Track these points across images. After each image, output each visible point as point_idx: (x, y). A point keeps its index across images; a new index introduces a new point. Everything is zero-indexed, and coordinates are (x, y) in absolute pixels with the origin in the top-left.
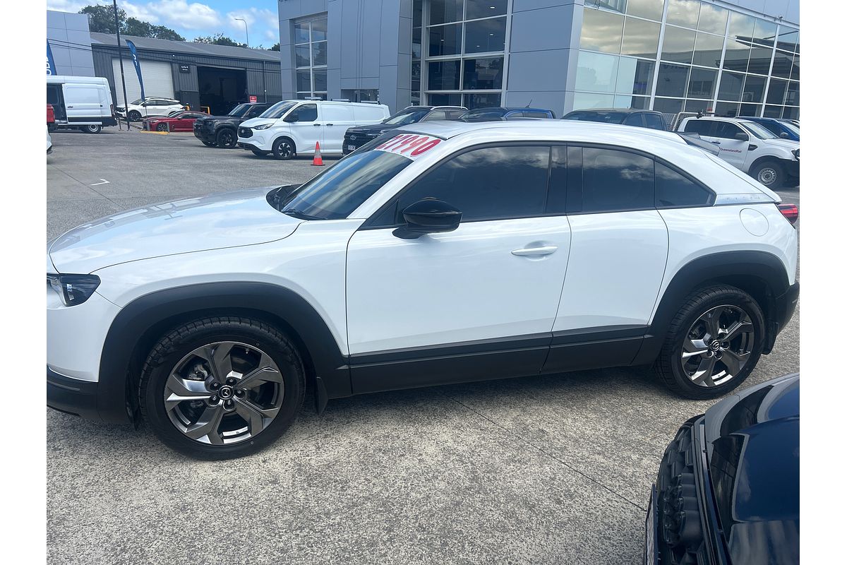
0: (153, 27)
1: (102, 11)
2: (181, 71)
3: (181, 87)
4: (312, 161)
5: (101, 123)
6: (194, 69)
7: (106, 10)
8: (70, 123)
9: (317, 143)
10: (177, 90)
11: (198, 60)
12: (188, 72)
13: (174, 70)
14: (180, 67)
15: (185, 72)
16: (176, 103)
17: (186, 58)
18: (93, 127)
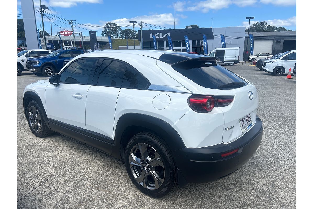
0: (276, 27)
1: (259, 24)
2: (277, 43)
3: (275, 49)
4: (286, 77)
5: (234, 62)
6: (282, 42)
7: (260, 24)
8: (224, 63)
9: (290, 68)
10: (273, 50)
11: (284, 38)
12: (280, 43)
13: (274, 42)
14: (277, 41)
15: (278, 43)
16: (271, 55)
17: (280, 38)
18: (232, 64)
